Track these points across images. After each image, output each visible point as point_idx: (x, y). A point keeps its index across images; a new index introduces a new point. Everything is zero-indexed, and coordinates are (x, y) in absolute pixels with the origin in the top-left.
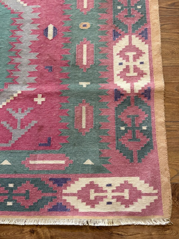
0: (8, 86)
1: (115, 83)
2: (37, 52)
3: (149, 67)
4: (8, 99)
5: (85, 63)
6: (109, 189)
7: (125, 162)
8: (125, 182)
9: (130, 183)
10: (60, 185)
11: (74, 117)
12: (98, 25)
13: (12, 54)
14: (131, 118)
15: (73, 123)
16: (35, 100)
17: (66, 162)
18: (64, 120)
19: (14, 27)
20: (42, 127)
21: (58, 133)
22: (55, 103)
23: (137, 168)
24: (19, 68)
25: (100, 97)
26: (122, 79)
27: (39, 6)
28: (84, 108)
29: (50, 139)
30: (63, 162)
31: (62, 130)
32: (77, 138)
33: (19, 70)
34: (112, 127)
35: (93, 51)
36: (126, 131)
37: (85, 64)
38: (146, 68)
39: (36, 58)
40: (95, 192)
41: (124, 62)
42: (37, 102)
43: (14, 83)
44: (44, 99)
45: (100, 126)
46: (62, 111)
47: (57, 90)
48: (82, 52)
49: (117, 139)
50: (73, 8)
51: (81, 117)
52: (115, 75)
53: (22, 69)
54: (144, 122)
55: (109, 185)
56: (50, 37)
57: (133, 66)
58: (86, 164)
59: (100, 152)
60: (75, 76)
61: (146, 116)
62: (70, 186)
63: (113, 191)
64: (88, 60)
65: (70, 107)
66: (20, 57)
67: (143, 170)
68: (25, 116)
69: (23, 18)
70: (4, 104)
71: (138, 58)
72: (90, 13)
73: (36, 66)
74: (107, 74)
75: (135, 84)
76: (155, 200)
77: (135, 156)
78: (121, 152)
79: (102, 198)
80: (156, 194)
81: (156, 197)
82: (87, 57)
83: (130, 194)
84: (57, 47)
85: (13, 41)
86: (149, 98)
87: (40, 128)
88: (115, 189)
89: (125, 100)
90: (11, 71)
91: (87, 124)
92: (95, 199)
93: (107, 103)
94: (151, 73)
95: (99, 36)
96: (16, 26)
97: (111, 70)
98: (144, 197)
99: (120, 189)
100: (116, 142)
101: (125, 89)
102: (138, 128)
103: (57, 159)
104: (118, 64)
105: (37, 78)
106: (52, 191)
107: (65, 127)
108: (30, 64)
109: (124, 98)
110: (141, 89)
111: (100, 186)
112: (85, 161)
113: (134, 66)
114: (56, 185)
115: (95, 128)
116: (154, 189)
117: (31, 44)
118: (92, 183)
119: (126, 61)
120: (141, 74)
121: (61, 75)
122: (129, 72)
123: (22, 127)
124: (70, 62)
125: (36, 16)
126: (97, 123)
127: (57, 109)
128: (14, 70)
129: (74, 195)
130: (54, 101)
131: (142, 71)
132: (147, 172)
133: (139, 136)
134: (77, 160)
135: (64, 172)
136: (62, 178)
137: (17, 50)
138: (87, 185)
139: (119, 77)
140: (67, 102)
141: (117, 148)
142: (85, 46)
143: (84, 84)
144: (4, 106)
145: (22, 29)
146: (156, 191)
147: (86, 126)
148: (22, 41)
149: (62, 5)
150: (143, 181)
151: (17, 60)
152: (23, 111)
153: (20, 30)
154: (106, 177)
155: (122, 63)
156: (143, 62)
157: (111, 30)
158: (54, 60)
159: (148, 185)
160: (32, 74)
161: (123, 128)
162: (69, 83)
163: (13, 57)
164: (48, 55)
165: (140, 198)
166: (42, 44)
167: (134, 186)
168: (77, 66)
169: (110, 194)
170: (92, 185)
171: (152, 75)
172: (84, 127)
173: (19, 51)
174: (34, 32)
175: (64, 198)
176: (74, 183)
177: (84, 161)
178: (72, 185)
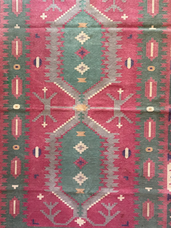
0: (101, 189)
1: (168, 189)
2: (118, 166)
4: (101, 197)
11: (142, 210)
12: (158, 150)
13: (102, 167)
15: (142, 213)
16: (118, 198)
18: (136, 211)
19: (103, 149)
20: (123, 215)
21: (133, 219)
22: (130, 200)
24: (107, 177)
25: (158, 198)
27: (119, 134)
28: (148, 204)
29: (128, 222)
31: (135, 217)
32: (144, 222)
33: (107, 178)
34: (165, 216)
35: (154, 168)
37: (149, 176)
39: (118, 171)
42: (119, 199)
43: (105, 187)
44: (123, 198)
45: (157, 216)
46: (135, 206)
47: (132, 193)
48: (147, 168)
49: (168, 223)
50: (142, 136)
51: (146, 209)
52: (168, 184)
53: (109, 178)
56: (127, 157)
60: (143, 183)
64: (151, 173)
65: (140, 203)
66: (107, 170)
68: (113, 208)
69: (108, 143)
70: (99, 200)
72: (153, 141)
73: (118, 176)
74: (163, 183)
82: (150, 171)
84: (131, 164)
85: (102, 158)
87: (122, 215)
90: (102, 178)
91: (150, 214)
93: (163, 202)
95: (159, 158)
96: (104, 148)
97: (166, 181)
100: (167, 225)
104: (170, 177)
105: (119, 184)
107: (137, 215)
108: (114, 174)
115: (155, 217)
117: (114, 161)
121: (134, 183)
123: (112, 214)
124: (139, 174)
125: (117, 141)
126: (156, 213)
127: (132, 204)
128: (104, 179)
137: (105, 165)
140: (138, 200)
142: (149, 164)
143: (149, 189)
144: (99, 201)
145: (108, 150)
147: (150, 216)
148: (109, 159)
149: (134, 134)
151: (105, 172)
152: (111, 205)
153: (107, 151)
157: (166, 153)
158: (130, 173)
160: (115, 181)
162: (139, 188)
163: (103, 169)
164: (126, 169)
166: (121, 161)
168: (144, 177)
172: (148, 215)
173: (106, 165)
174: (116, 153)
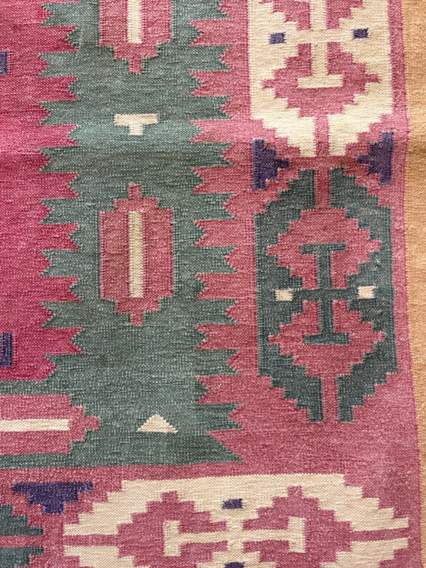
1: (256, 117)
3: (388, 49)
5: (135, 35)
6: (234, 519)
7: (292, 422)
8: (292, 490)
9: (309, 495)
10: (54, 508)
11: (96, 256)
14: (317, 255)
15: (95, 279)
17: (74, 425)
18: (60, 265)
21: (37, 316)
22: (22, 201)
23: (335, 441)
25: (197, 173)
26: (283, 102)
28: (135, 218)
29: (8, 342)
30: (62, 425)
31: (52, 305)
32: (113, 335)
34: (244, 291)
36: (296, 304)
37: (138, 41)
38: (375, 56)
40: (183, 529)
41: (291, 29)
45: (197, 290)
46: (52, 234)
47: (29, 150)
49: (264, 336)
51: (125, 252)
52: (256, 87)
54: (363, 269)
55: (235, 504)
57: (324, 49)
58: (149, 430)
59: (198, 387)
60: (98, 90)
61: (372, 248)
62: (89, 510)
63: (248, 525)
64: (147, 24)
65: (79, 214)
67: (359, 448)
71: (347, 14)
74: (224, 79)
75: (334, 120)
76: (399, 553)
77: (330, 397)
78: (276, 384)
79: (207, 551)
80: (402, 533)
81: (402, 543)
82: (143, 10)
83: (310, 534)
86: (387, 175)
88: (256, 516)
89: (293, 186)
91: (148, 283)
92: (184, 554)
93: (225, 197)
94: (395, 76)
97: (239, 64)
98: (358, 546)
99: (275, 515)
100: (259, 348)
101: (293, 142)
102: (343, 294)
103: (38, 415)
104: (267, 38)
106: (26, 531)
107: (65, 293)
109: (291, 176)
110: (354, 139)
111: (199, 508)
112: (145, 420)
113: (330, 45)
114: (39, 510)
115: (179, 295)
116: (398, 515)
118: (170, 498)
119: (300, 28)
120: (358, 80)
121: (44, 86)
122: (308, 72)
124: (76, 34)
126: (186, 276)
127: (31, 224)
129: (105, 540)
130: (18, 193)
131: (363, 67)
132: (373, 456)
133: (346, 322)
134: (115, 417)
135: (67, 461)
136: (60, 484)
138: (153, 506)
139: (271, 92)
140: (70, 194)
141: (263, 371)
143: (135, 124)
146: (403, 523)
147: (146, 291)
150: (358, 491)
154: (222, 474)
155: (283, 35)
156: (366, 30)
158: (15, 27)
159: (375, 501)
161: (285, 295)
162: (75, 117)
165: (347, 548)
167: (324, 508)
168: (104, 50)
169: (236, 537)
170: (170, 507)
171: (398, 82)
172: (137, 291)
175: (71, 551)
176: (105, 499)
177: (141, 421)
178: (98, 507)
